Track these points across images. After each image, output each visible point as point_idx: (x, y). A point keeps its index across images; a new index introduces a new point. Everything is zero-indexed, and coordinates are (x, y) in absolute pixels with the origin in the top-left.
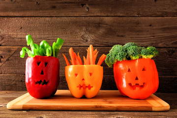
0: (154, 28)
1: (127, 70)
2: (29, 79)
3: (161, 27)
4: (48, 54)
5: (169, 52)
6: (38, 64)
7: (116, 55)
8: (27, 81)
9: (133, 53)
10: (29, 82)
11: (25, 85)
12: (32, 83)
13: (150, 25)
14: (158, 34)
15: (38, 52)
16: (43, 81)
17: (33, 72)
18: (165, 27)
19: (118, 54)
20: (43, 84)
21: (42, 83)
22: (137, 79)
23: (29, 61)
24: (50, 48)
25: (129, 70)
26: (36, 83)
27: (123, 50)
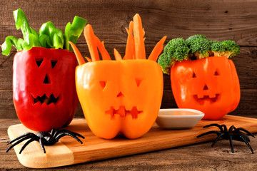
0: (232, 16)
1: (191, 75)
2: (20, 94)
3: (241, 15)
4: (57, 45)
5: (253, 52)
6: (39, 63)
7: (172, 53)
8: (16, 97)
9: (200, 49)
10: (21, 100)
11: (13, 106)
12: (26, 101)
13: (226, 12)
14: (237, 26)
15: (37, 42)
16: (48, 97)
17: (27, 78)
18: (247, 14)
19: (176, 50)
20: (49, 103)
21: (46, 101)
22: (206, 88)
23: (21, 58)
24: (60, 34)
25: (194, 76)
26: (35, 101)
27: (184, 44)
